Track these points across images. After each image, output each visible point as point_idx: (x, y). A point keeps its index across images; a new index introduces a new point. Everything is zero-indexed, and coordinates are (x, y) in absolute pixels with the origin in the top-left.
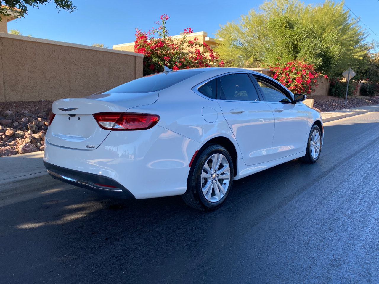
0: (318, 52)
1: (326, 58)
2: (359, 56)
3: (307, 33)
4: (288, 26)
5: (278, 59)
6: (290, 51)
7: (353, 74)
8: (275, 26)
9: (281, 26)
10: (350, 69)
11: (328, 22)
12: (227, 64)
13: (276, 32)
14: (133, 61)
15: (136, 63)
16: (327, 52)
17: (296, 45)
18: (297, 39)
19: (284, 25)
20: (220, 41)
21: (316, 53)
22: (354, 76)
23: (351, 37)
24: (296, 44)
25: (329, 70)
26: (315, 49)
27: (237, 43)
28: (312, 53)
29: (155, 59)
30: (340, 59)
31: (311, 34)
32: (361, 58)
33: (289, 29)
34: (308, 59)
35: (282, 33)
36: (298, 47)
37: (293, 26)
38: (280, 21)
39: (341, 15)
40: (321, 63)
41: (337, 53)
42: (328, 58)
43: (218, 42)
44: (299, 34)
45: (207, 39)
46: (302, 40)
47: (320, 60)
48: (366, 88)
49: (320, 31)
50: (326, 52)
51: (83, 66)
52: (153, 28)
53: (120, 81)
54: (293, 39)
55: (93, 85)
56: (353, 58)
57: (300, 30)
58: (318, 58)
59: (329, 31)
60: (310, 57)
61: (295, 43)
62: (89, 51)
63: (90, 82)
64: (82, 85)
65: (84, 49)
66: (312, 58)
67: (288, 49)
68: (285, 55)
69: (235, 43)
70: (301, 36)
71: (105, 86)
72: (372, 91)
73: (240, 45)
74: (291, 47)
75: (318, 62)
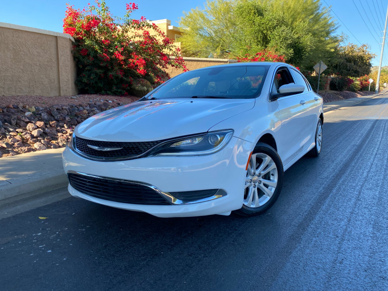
0: (289, 42)
1: (298, 49)
2: (331, 48)
3: (277, 21)
4: (257, 12)
5: (247, 50)
6: (259, 41)
7: (324, 67)
8: (243, 13)
9: (249, 13)
10: (321, 62)
11: (299, 10)
12: (194, 56)
13: (244, 19)
16: (299, 43)
17: (266, 34)
18: (266, 27)
19: (253, 11)
20: (184, 30)
21: (287, 43)
22: (325, 69)
23: (322, 27)
24: (265, 33)
25: (300, 62)
26: (286, 39)
27: (203, 32)
28: (283, 44)
29: (87, 43)
30: (311, 50)
31: (281, 22)
32: (333, 50)
33: (258, 16)
34: (278, 50)
35: (250, 20)
36: (268, 37)
37: (262, 13)
38: (248, 7)
39: (312, 4)
40: (292, 55)
41: (308, 43)
42: (299, 49)
43: (183, 31)
44: (269, 22)
45: (171, 28)
46: (272, 29)
47: (292, 51)
48: (335, 83)
49: (291, 20)
50: (297, 43)
54: (263, 27)
56: (325, 50)
57: (270, 17)
58: (289, 49)
59: (300, 20)
60: (281, 47)
61: (265, 32)
66: (283, 49)
67: (257, 39)
68: (254, 45)
69: (201, 33)
70: (271, 24)
71: (10, 76)
72: (341, 86)
73: (207, 35)
74: (261, 37)
75: (290, 53)
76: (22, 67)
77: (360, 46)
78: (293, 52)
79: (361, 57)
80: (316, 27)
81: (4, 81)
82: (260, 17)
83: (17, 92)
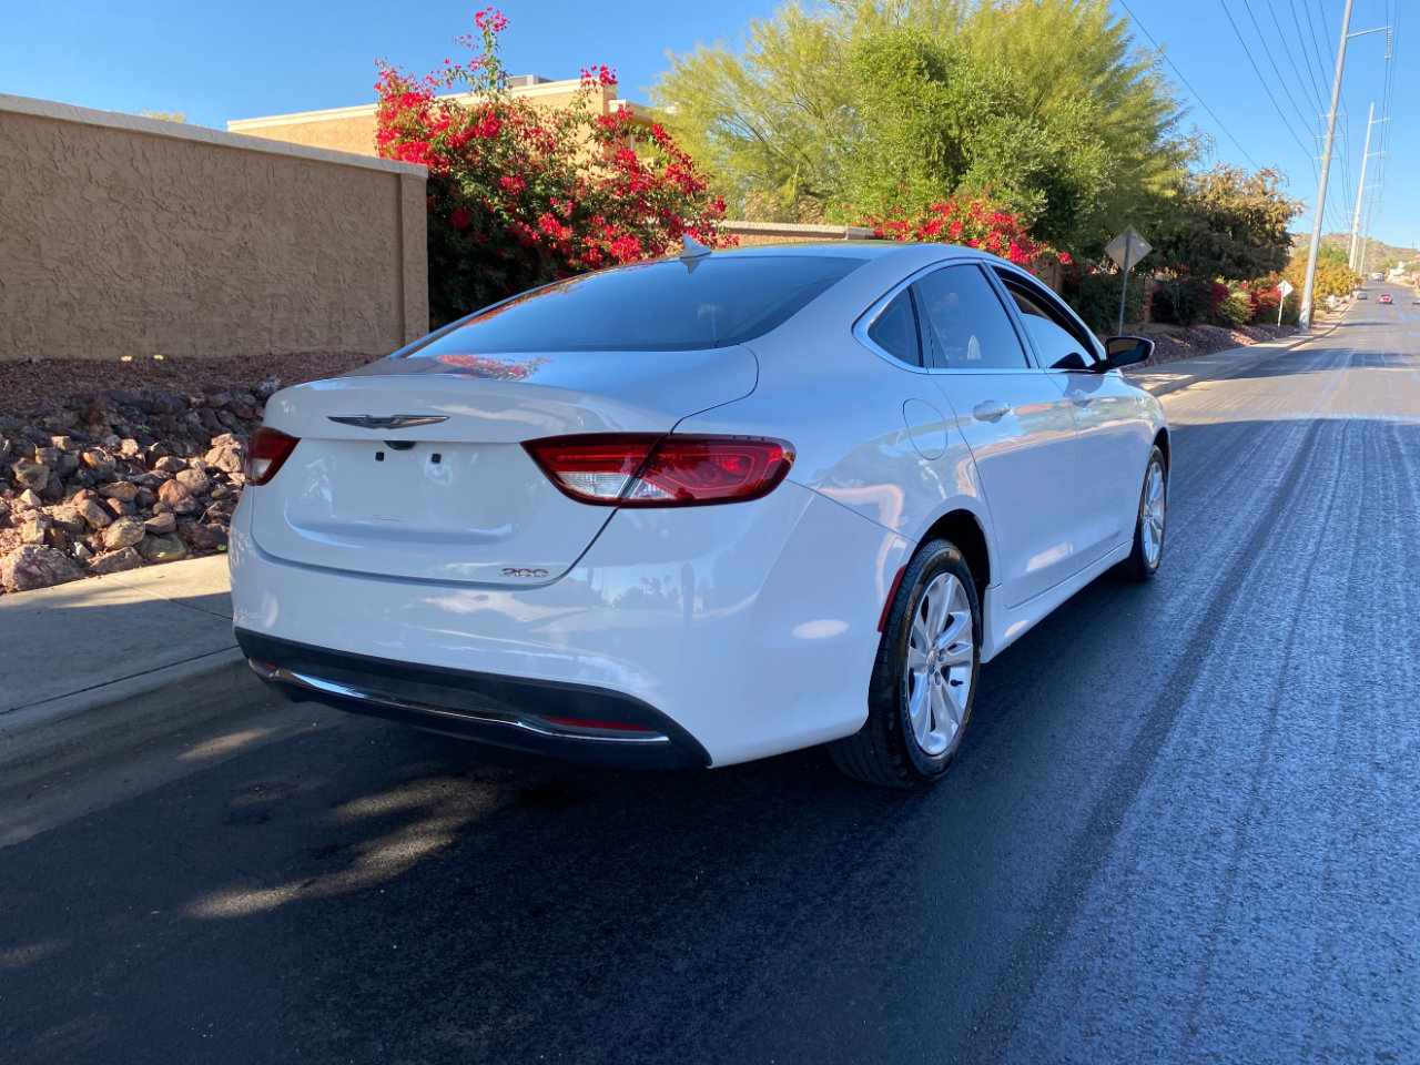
0: (1032, 167)
1: (1060, 191)
2: (1164, 186)
3: (994, 98)
4: (927, 66)
5: (894, 193)
6: (934, 164)
7: (1142, 248)
8: (880, 68)
9: (900, 69)
10: (1130, 231)
11: (1059, 60)
13: (886, 91)
14: (390, 194)
15: (404, 203)
16: (1061, 170)
17: (957, 141)
18: (958, 118)
19: (914, 63)
20: (669, 116)
21: (1025, 171)
22: (1145, 255)
23: (1135, 117)
24: (954, 139)
25: (1068, 233)
26: (1021, 157)
27: (735, 125)
28: (1013, 173)
29: (469, 189)
30: (1102, 196)
31: (1008, 104)
32: (1170, 193)
33: (931, 80)
34: (998, 194)
35: (904, 94)
36: (964, 150)
37: (942, 69)
38: (899, 48)
39: (1103, 38)
40: (1042, 210)
41: (1094, 172)
42: (1063, 190)
43: (662, 121)
44: (967, 102)
46: (976, 123)
47: (1041, 197)
48: (1170, 297)
49: (1034, 92)
50: (1057, 169)
51: (194, 213)
52: (447, 62)
53: (340, 277)
54: (946, 118)
55: (239, 293)
56: (1146, 191)
57: (969, 85)
58: (1031, 192)
59: (1065, 93)
60: (1006, 185)
61: (954, 132)
62: (216, 150)
63: (223, 283)
64: (193, 291)
65: (195, 143)
66: (1012, 189)
67: (927, 155)
68: (915, 177)
69: (726, 127)
70: (971, 107)
71: (284, 296)
72: (1190, 308)
73: (746, 135)
74: (940, 148)
75: (1034, 204)
76: (313, 269)
77: (1252, 173)
78: (1046, 201)
79: (1258, 211)
80: (1116, 116)
81: (271, 310)
82: (934, 84)
83: (301, 341)
